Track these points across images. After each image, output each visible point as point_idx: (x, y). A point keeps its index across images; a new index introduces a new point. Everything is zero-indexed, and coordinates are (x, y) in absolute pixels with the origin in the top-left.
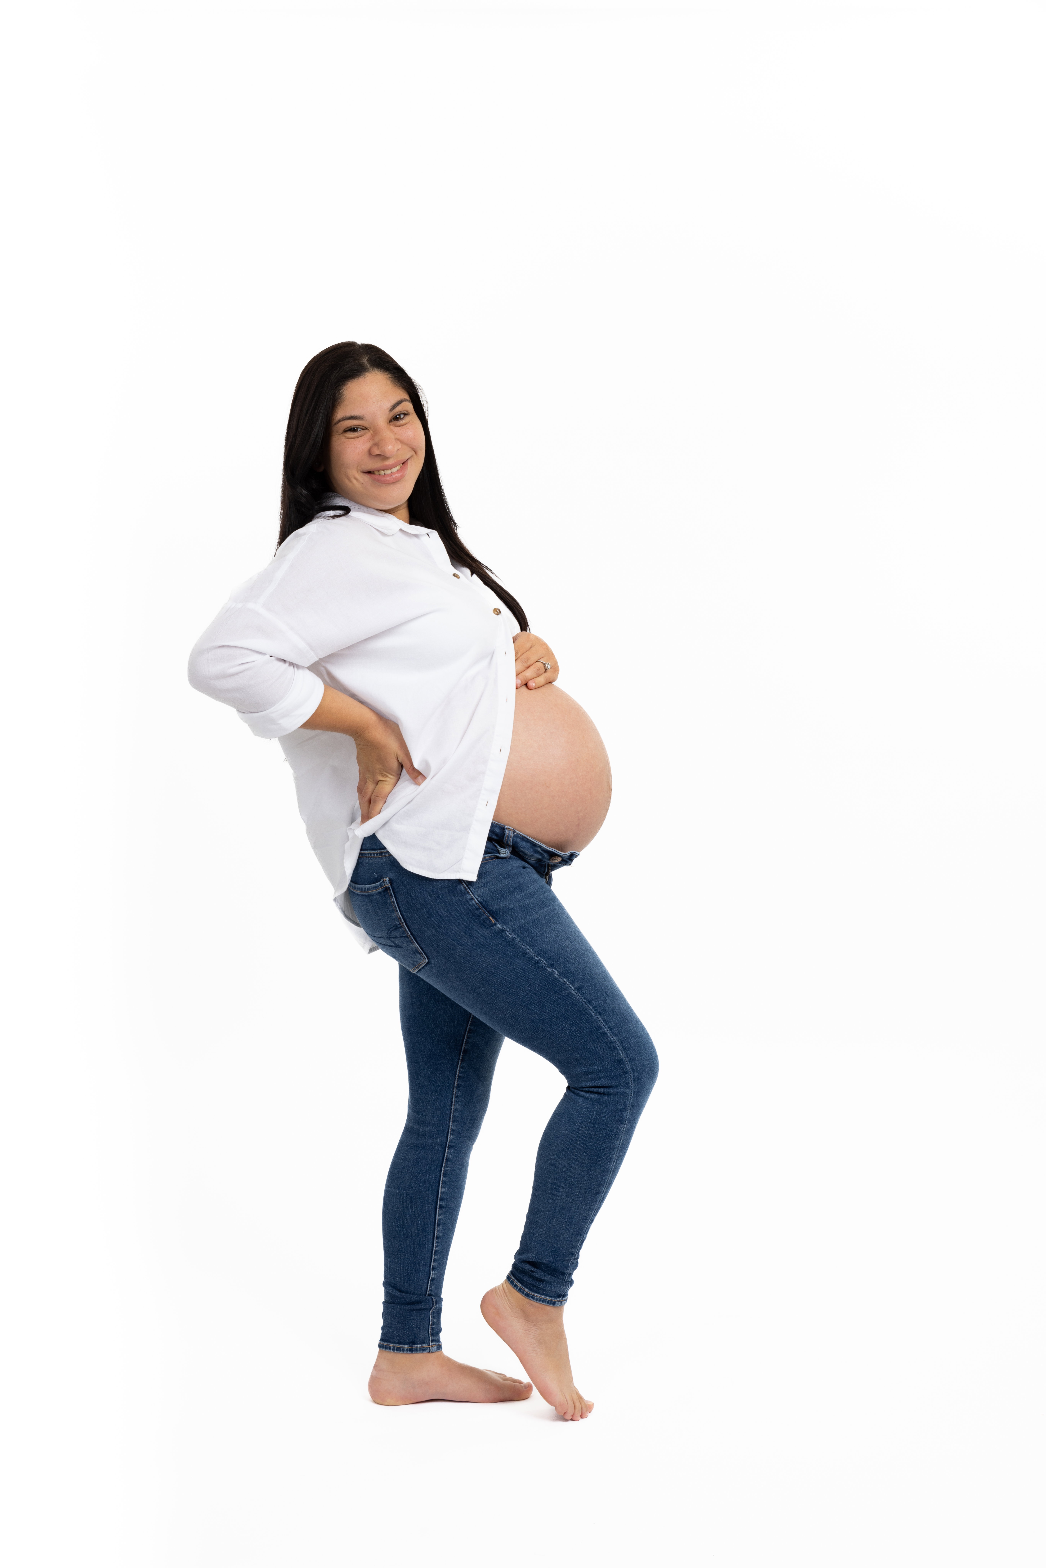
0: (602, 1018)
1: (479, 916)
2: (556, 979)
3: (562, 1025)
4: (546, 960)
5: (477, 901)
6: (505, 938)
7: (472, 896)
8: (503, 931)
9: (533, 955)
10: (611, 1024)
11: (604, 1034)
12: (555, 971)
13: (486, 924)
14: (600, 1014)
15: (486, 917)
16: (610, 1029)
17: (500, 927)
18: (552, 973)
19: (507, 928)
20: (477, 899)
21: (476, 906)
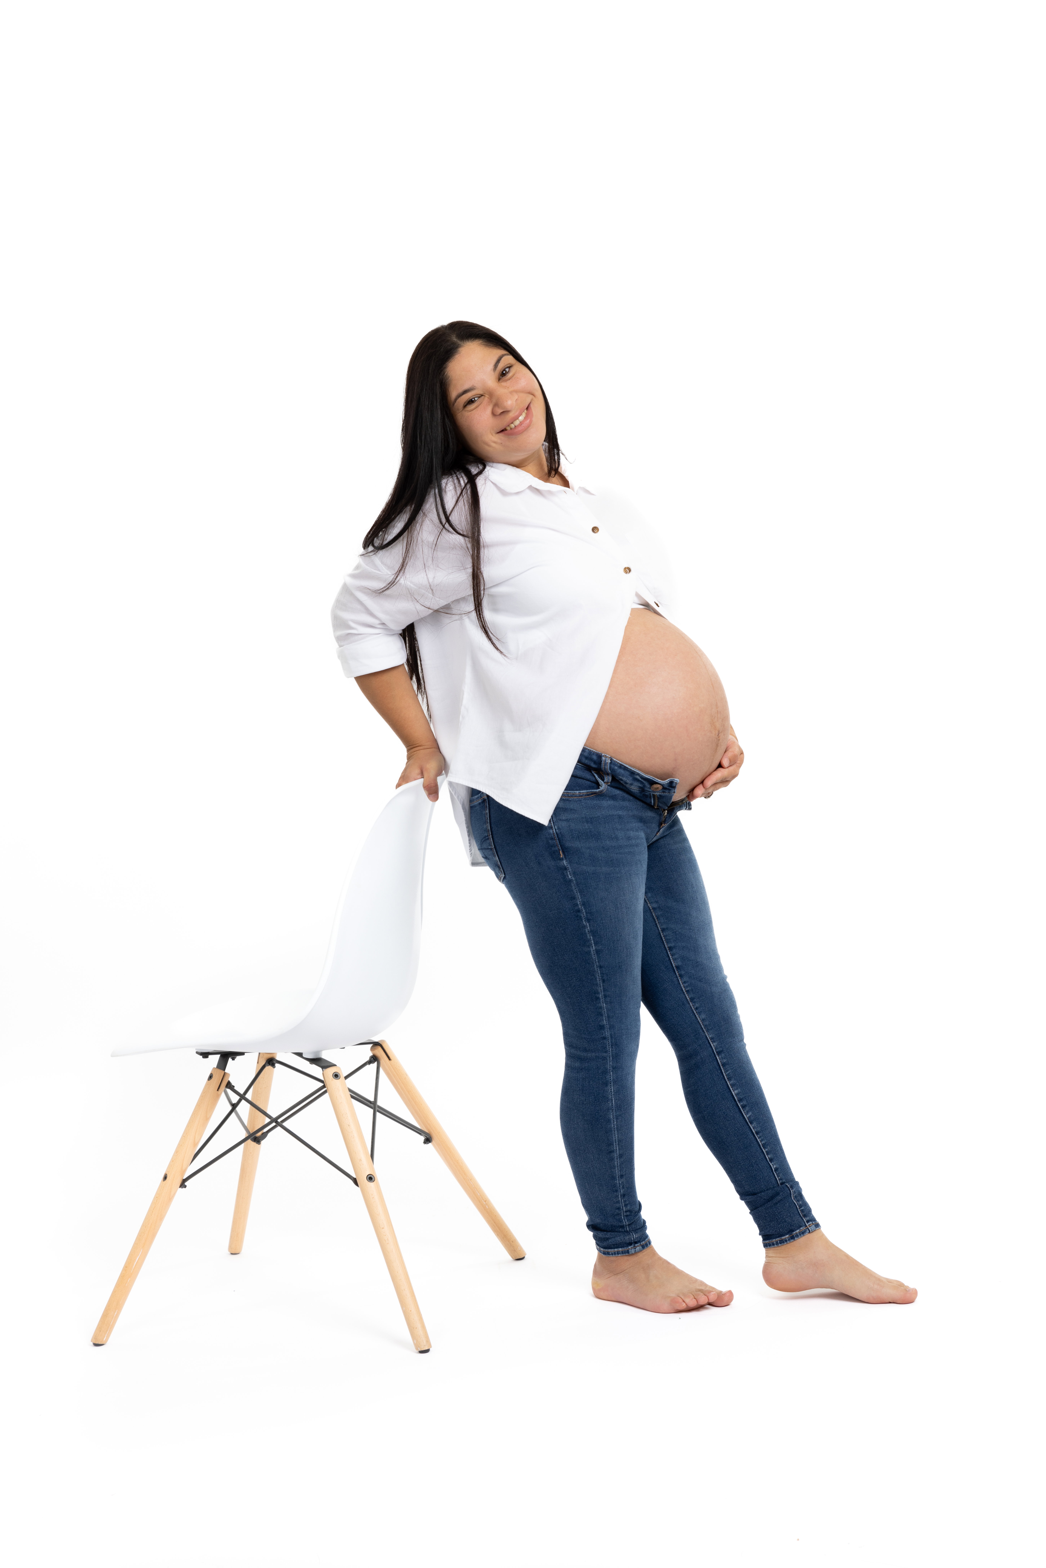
0: (603, 986)
1: (552, 846)
2: (585, 934)
3: (571, 976)
4: (586, 913)
6: (564, 877)
8: (566, 869)
9: (579, 903)
10: (607, 993)
11: (598, 998)
12: (588, 926)
13: (554, 856)
14: (604, 981)
15: (557, 849)
16: (605, 996)
17: (565, 864)
18: (585, 927)
19: (570, 868)
20: (555, 830)
21: (552, 835)
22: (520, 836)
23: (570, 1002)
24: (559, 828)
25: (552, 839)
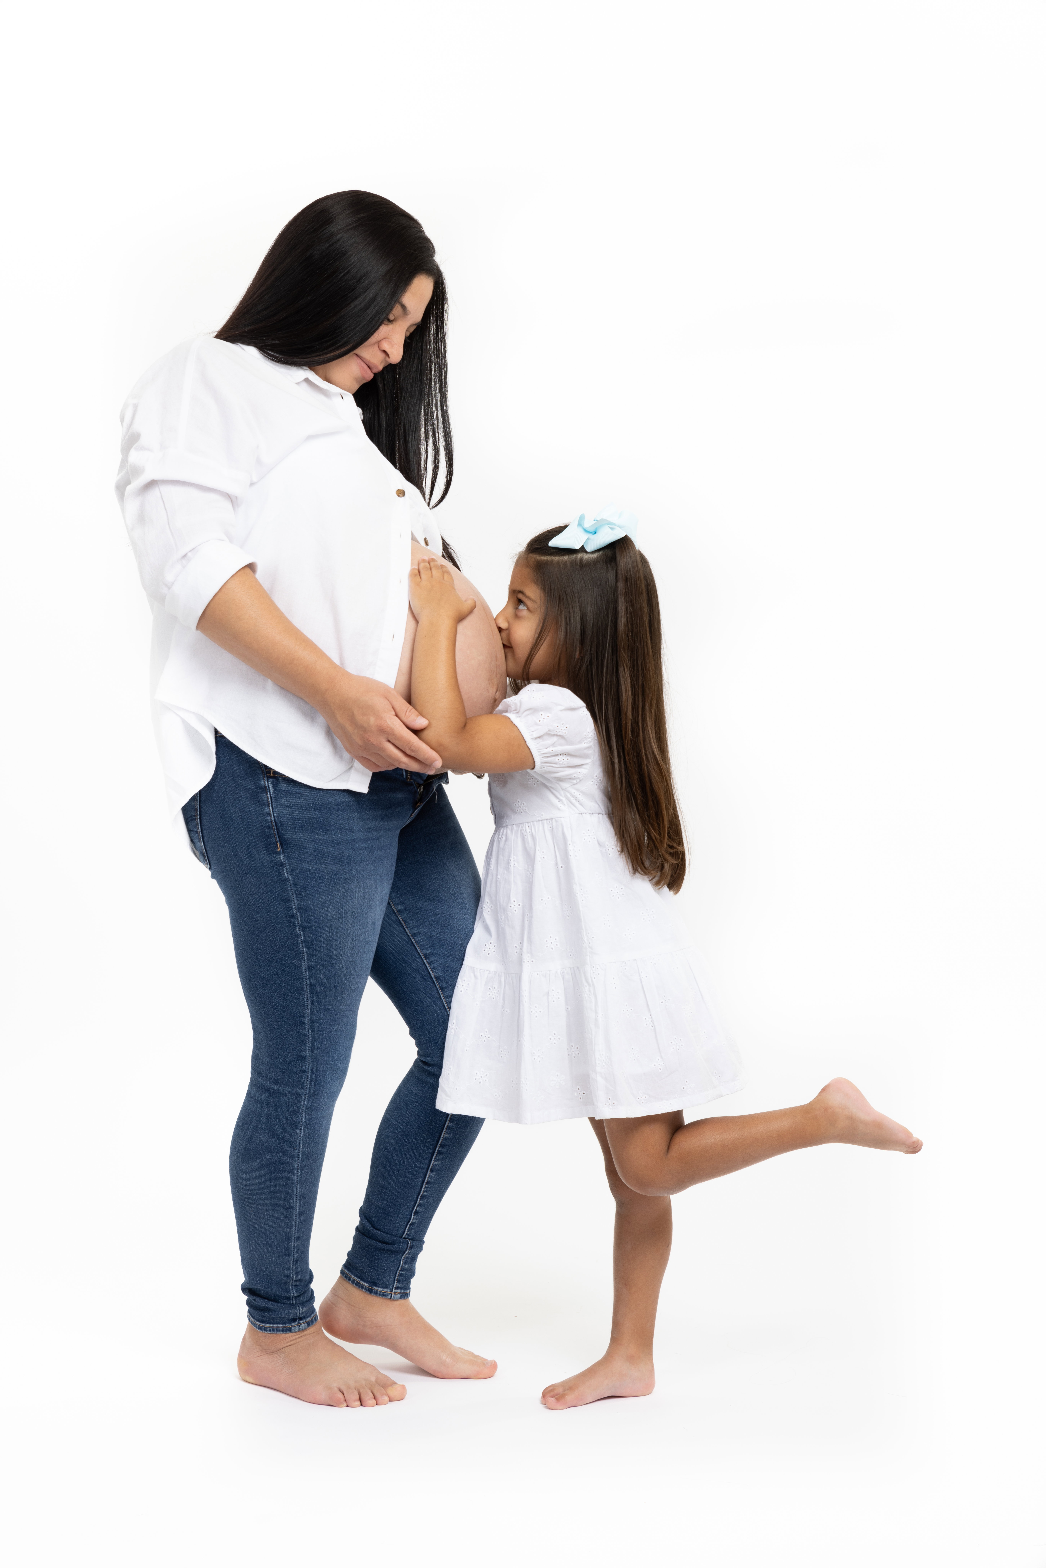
0: (311, 1008)
1: (268, 837)
2: (298, 943)
3: (274, 993)
4: (302, 920)
5: (273, 819)
6: (280, 874)
7: (271, 811)
8: (282, 865)
9: (293, 907)
10: (315, 1018)
11: (303, 1023)
12: (302, 935)
13: (270, 848)
14: (312, 1002)
15: (274, 840)
16: (312, 1022)
17: (282, 859)
18: (298, 936)
19: (287, 864)
20: (274, 817)
21: (270, 823)
22: (232, 821)
23: (268, 1022)
24: (278, 815)
25: (269, 827)
